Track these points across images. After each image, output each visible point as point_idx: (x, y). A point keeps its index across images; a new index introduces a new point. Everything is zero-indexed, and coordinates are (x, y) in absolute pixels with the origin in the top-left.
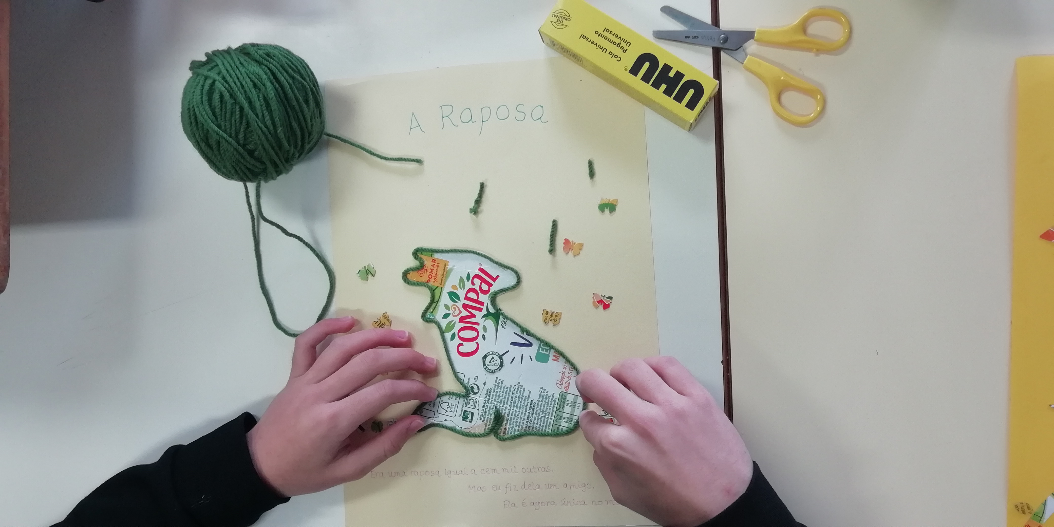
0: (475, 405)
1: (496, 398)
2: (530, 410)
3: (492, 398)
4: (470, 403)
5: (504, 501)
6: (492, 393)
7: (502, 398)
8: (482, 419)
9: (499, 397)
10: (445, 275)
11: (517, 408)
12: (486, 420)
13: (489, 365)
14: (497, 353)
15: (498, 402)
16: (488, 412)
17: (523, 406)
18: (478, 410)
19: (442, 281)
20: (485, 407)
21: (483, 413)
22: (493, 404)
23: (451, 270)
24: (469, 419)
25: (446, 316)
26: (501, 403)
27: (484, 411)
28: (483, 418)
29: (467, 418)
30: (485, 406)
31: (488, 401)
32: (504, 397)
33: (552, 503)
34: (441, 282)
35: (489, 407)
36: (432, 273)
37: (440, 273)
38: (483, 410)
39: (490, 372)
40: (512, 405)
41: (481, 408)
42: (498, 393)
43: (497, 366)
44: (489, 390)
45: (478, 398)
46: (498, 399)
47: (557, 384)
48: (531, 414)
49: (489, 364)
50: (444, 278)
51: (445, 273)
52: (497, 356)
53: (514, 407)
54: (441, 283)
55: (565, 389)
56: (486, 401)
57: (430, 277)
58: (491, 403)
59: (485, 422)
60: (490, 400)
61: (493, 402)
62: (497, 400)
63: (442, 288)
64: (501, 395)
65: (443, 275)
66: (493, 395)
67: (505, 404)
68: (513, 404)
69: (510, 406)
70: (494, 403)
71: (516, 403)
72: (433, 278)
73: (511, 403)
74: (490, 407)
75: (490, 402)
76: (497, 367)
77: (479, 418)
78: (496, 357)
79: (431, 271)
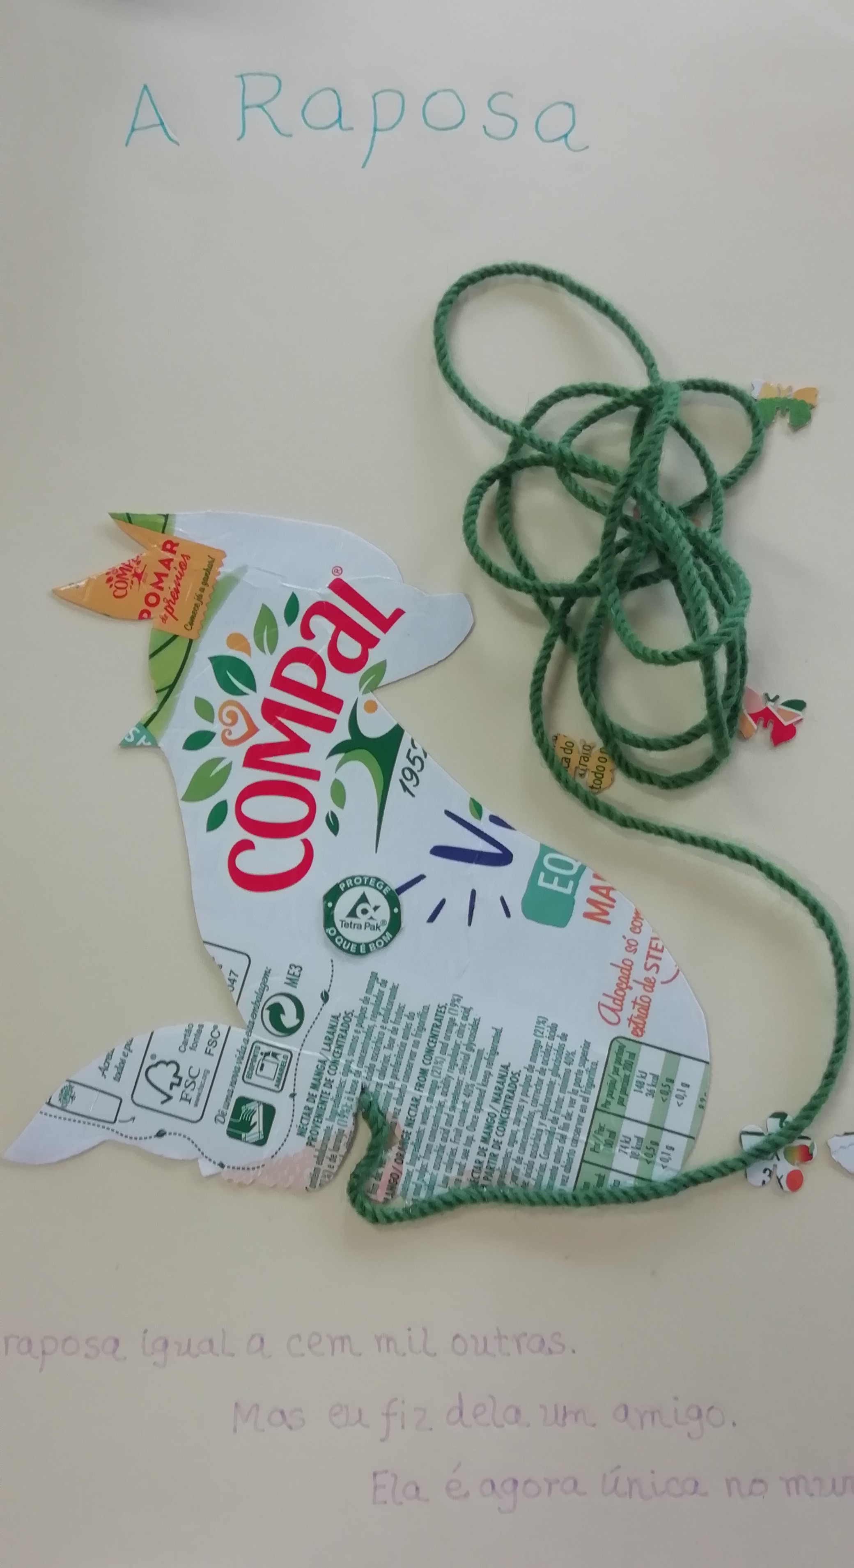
0: (280, 1081)
1: (364, 1050)
2: (494, 1105)
3: (352, 1051)
4: (261, 1069)
5: (375, 1474)
6: (351, 1033)
7: (387, 1052)
8: (308, 1134)
9: (377, 1049)
10: (206, 598)
11: (444, 1094)
12: (320, 1137)
13: (347, 925)
14: (378, 880)
15: (371, 1069)
16: (330, 1104)
17: (467, 1086)
18: (293, 1095)
19: (192, 618)
20: (321, 1088)
21: (310, 1109)
22: (351, 1077)
23: (232, 581)
24: (255, 1133)
25: (197, 741)
26: (382, 1074)
27: (317, 1100)
28: (309, 1128)
29: (247, 1126)
30: (323, 1081)
31: (335, 1063)
32: (396, 1049)
33: (570, 1485)
34: (188, 620)
35: (335, 1085)
36: (161, 589)
37: (190, 587)
38: (311, 1098)
39: (348, 951)
40: (428, 1085)
41: (304, 1089)
42: (375, 1034)
43: (378, 928)
44: (341, 1021)
45: (295, 1050)
46: (375, 1058)
47: (602, 1008)
48: (497, 1120)
49: (349, 920)
50: (202, 609)
51: (208, 590)
52: (381, 891)
53: (432, 1092)
54: (191, 623)
55: (631, 1029)
56: (328, 1064)
57: (153, 599)
58: (347, 1070)
59: (318, 1144)
60: (342, 1061)
61: (354, 1067)
62: (368, 1061)
63: (191, 641)
64: (386, 1042)
65: (200, 597)
66: (355, 1040)
67: (401, 1074)
68: (430, 1078)
69: (419, 1086)
70: (358, 1073)
71: (443, 1075)
72: (162, 604)
73: (423, 1072)
74: (342, 1085)
75: (340, 1069)
76: (376, 934)
77: (294, 1130)
78: (376, 897)
79: (156, 580)
